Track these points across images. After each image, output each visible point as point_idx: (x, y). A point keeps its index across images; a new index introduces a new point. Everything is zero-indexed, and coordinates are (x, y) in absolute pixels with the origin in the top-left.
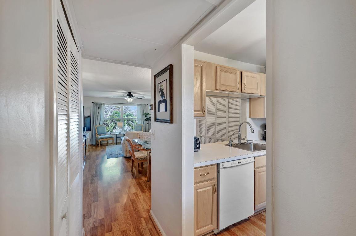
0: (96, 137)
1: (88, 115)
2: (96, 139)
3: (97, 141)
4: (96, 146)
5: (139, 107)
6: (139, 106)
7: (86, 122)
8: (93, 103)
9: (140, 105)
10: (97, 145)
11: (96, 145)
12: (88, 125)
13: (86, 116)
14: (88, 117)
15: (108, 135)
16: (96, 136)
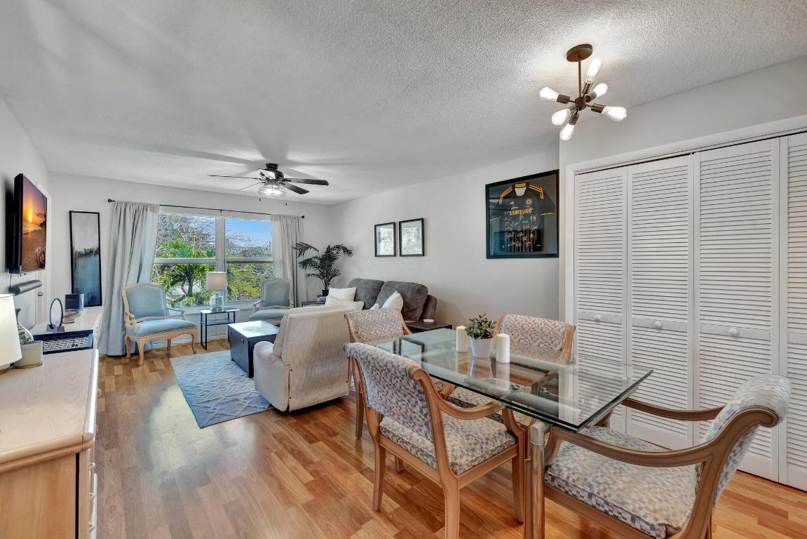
0: (124, 329)
1: (92, 245)
2: (124, 336)
3: (127, 342)
4: (123, 360)
5: (277, 224)
6: (275, 220)
7: (80, 273)
8: (110, 201)
9: (279, 217)
10: (128, 356)
11: (125, 355)
12: (88, 285)
13: (79, 247)
14: (88, 253)
15: (173, 317)
16: (124, 323)
